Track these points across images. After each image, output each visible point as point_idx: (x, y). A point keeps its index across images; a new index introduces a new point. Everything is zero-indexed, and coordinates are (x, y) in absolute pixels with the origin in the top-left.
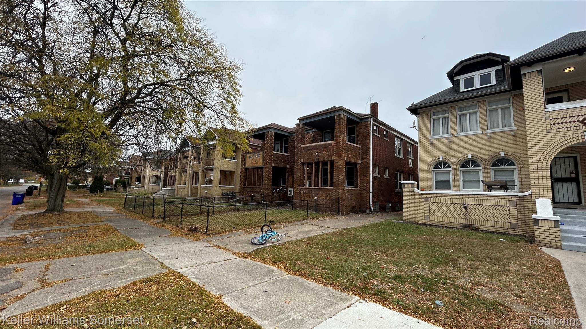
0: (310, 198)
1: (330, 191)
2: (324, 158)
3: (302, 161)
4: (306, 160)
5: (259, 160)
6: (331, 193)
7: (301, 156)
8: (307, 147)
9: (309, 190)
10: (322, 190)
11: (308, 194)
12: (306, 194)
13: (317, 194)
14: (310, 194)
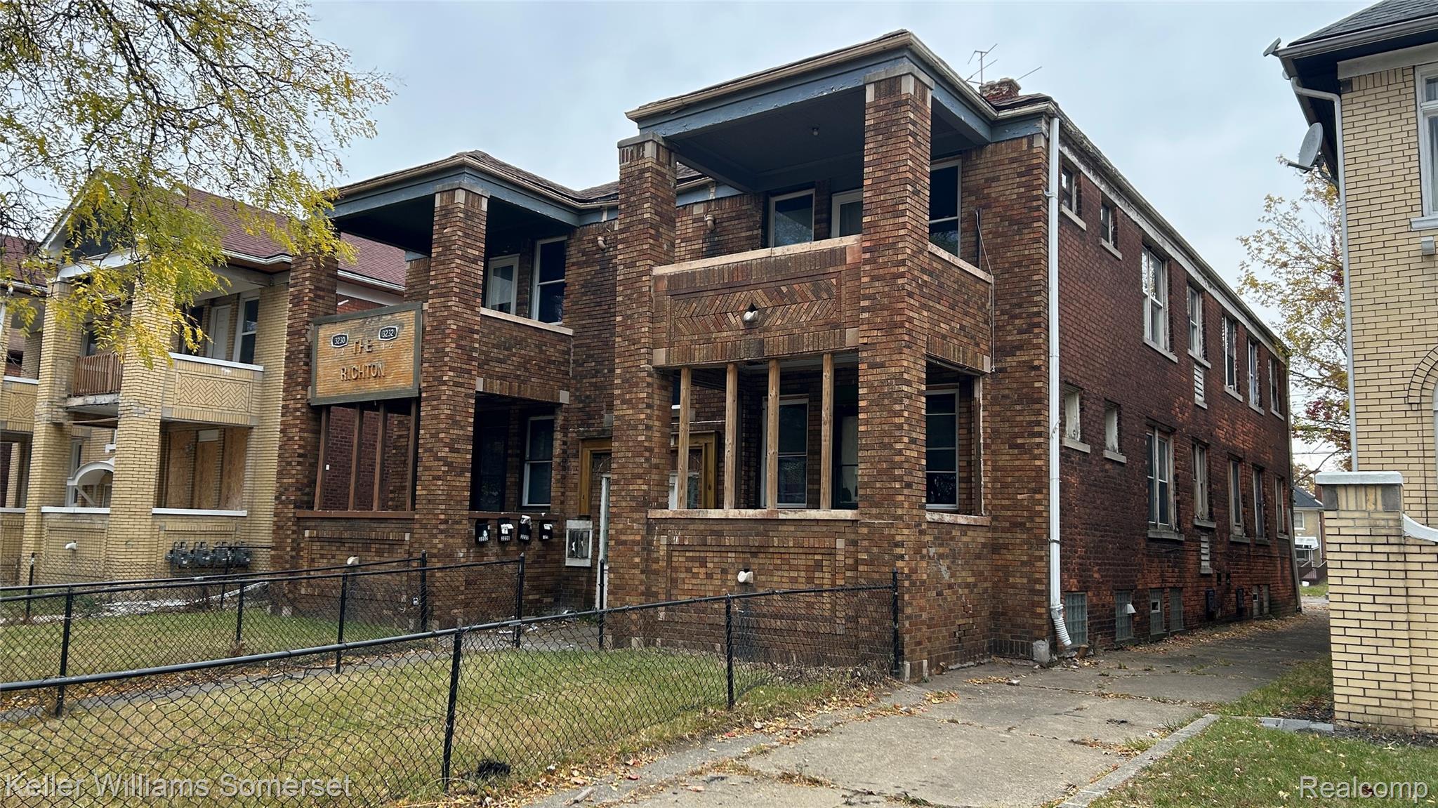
0: (709, 576)
1: (836, 535)
2: (794, 340)
3: (660, 358)
4: (687, 353)
5: (397, 357)
6: (840, 544)
7: (652, 331)
8: (691, 275)
9: (702, 527)
10: (785, 528)
11: (697, 554)
12: (687, 554)
13: (754, 554)
14: (711, 554)
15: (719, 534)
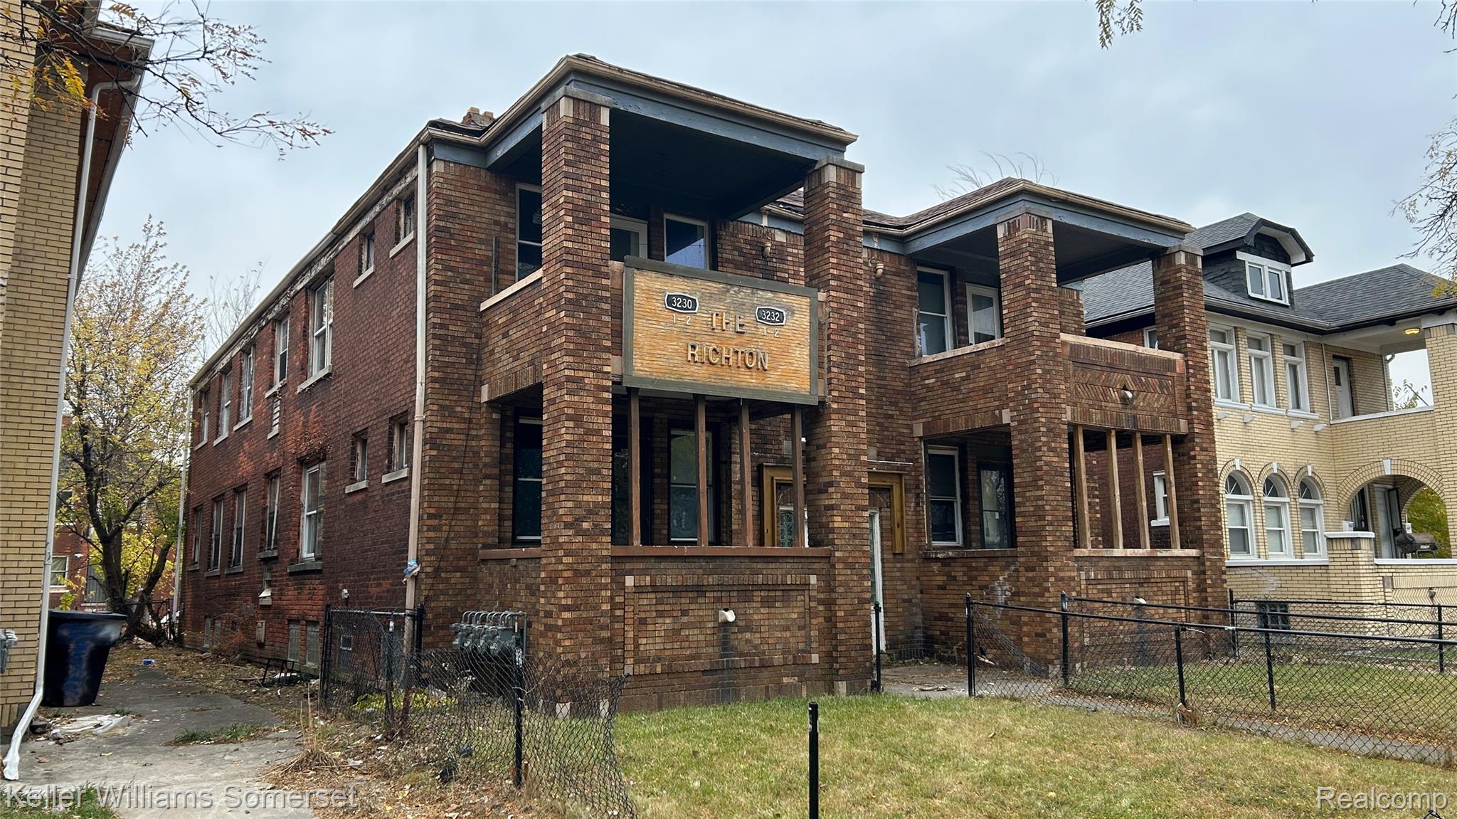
1: (1185, 568)
2: (1154, 421)
3: (1069, 413)
4: (1086, 413)
5: (785, 350)
6: (1189, 574)
7: (1065, 390)
8: (1087, 349)
9: (1107, 564)
10: (1159, 563)
11: (1105, 587)
12: (1100, 587)
13: (1141, 584)
14: (1114, 586)
15: (1119, 569)
